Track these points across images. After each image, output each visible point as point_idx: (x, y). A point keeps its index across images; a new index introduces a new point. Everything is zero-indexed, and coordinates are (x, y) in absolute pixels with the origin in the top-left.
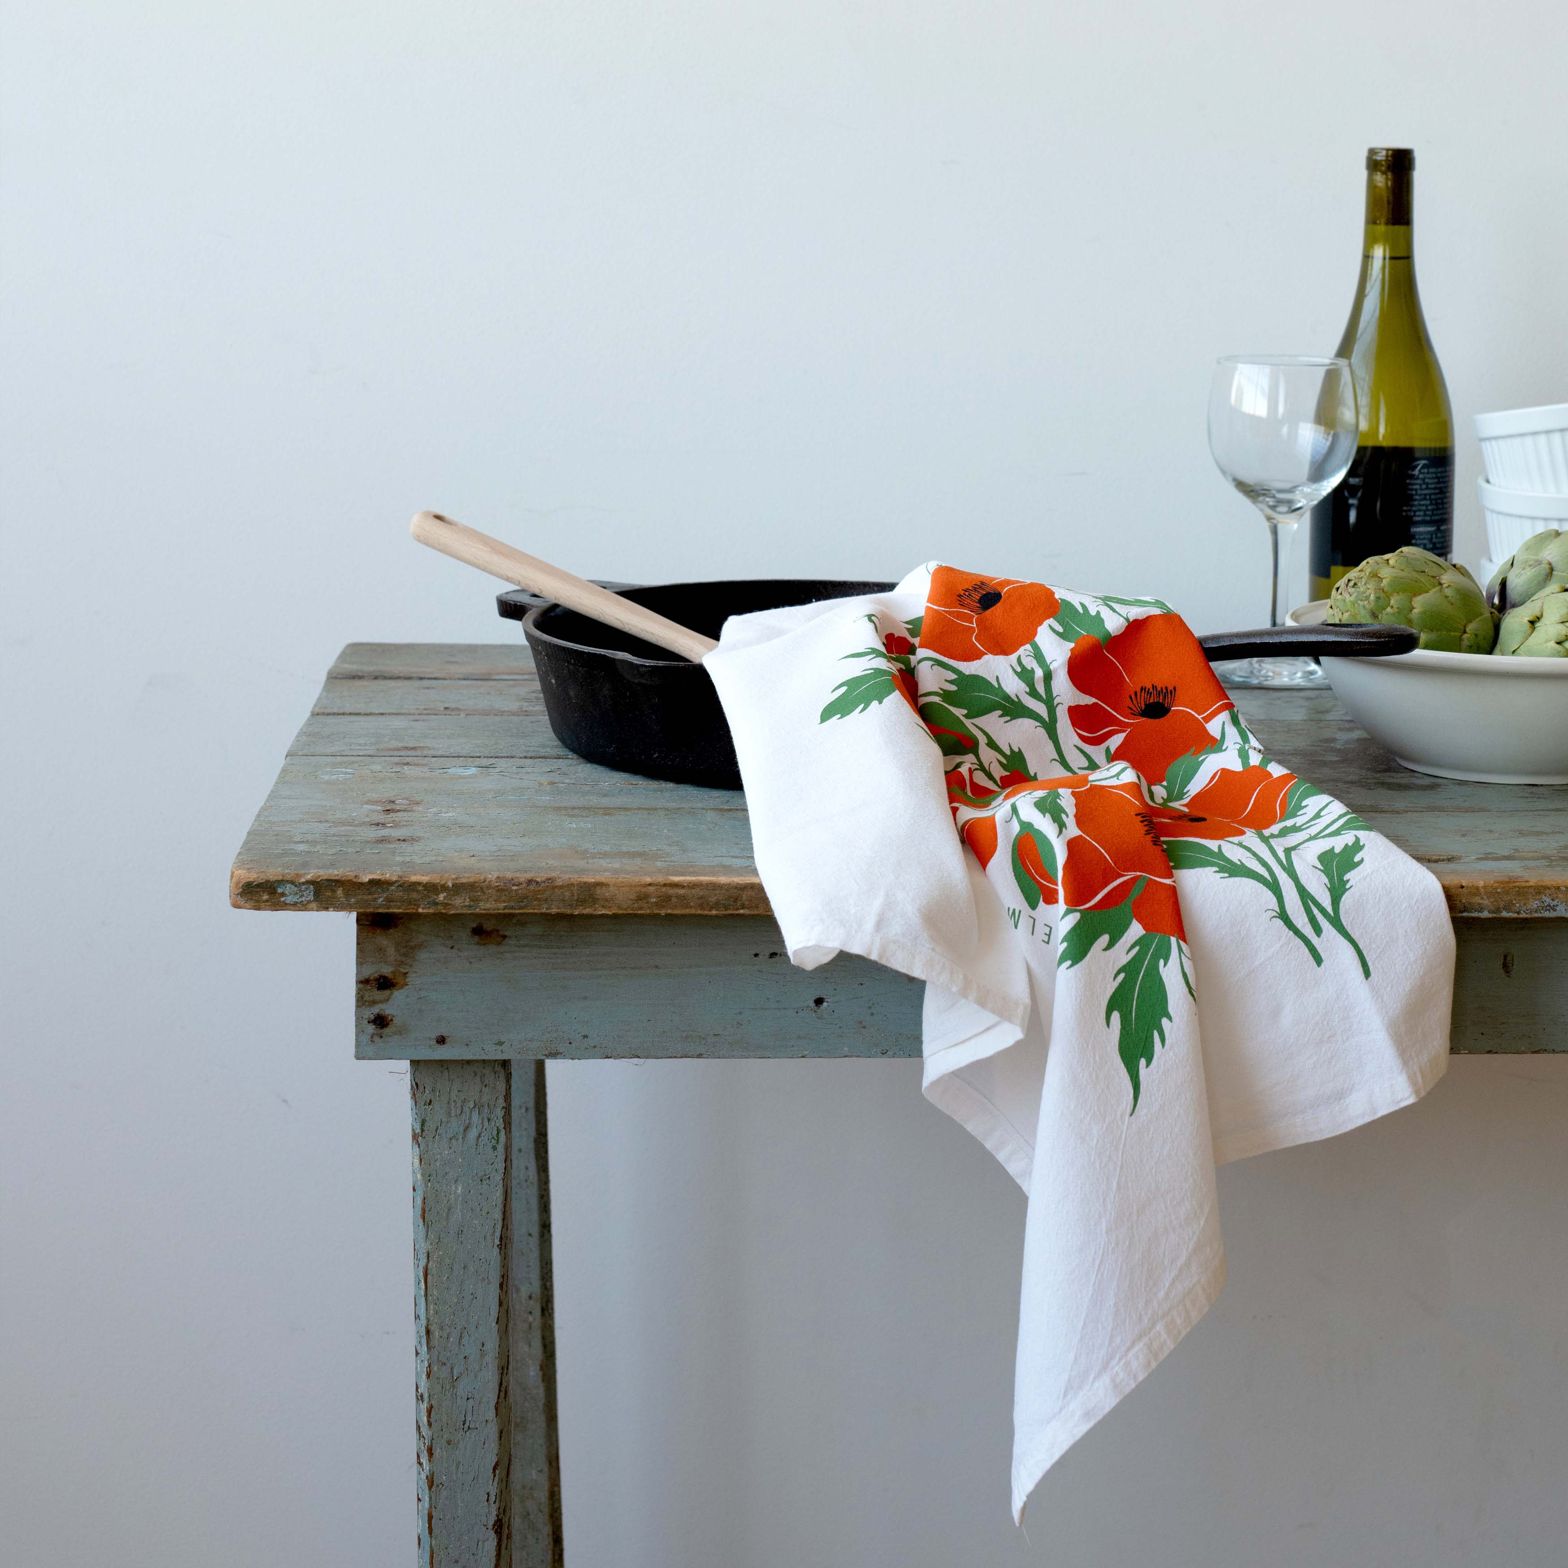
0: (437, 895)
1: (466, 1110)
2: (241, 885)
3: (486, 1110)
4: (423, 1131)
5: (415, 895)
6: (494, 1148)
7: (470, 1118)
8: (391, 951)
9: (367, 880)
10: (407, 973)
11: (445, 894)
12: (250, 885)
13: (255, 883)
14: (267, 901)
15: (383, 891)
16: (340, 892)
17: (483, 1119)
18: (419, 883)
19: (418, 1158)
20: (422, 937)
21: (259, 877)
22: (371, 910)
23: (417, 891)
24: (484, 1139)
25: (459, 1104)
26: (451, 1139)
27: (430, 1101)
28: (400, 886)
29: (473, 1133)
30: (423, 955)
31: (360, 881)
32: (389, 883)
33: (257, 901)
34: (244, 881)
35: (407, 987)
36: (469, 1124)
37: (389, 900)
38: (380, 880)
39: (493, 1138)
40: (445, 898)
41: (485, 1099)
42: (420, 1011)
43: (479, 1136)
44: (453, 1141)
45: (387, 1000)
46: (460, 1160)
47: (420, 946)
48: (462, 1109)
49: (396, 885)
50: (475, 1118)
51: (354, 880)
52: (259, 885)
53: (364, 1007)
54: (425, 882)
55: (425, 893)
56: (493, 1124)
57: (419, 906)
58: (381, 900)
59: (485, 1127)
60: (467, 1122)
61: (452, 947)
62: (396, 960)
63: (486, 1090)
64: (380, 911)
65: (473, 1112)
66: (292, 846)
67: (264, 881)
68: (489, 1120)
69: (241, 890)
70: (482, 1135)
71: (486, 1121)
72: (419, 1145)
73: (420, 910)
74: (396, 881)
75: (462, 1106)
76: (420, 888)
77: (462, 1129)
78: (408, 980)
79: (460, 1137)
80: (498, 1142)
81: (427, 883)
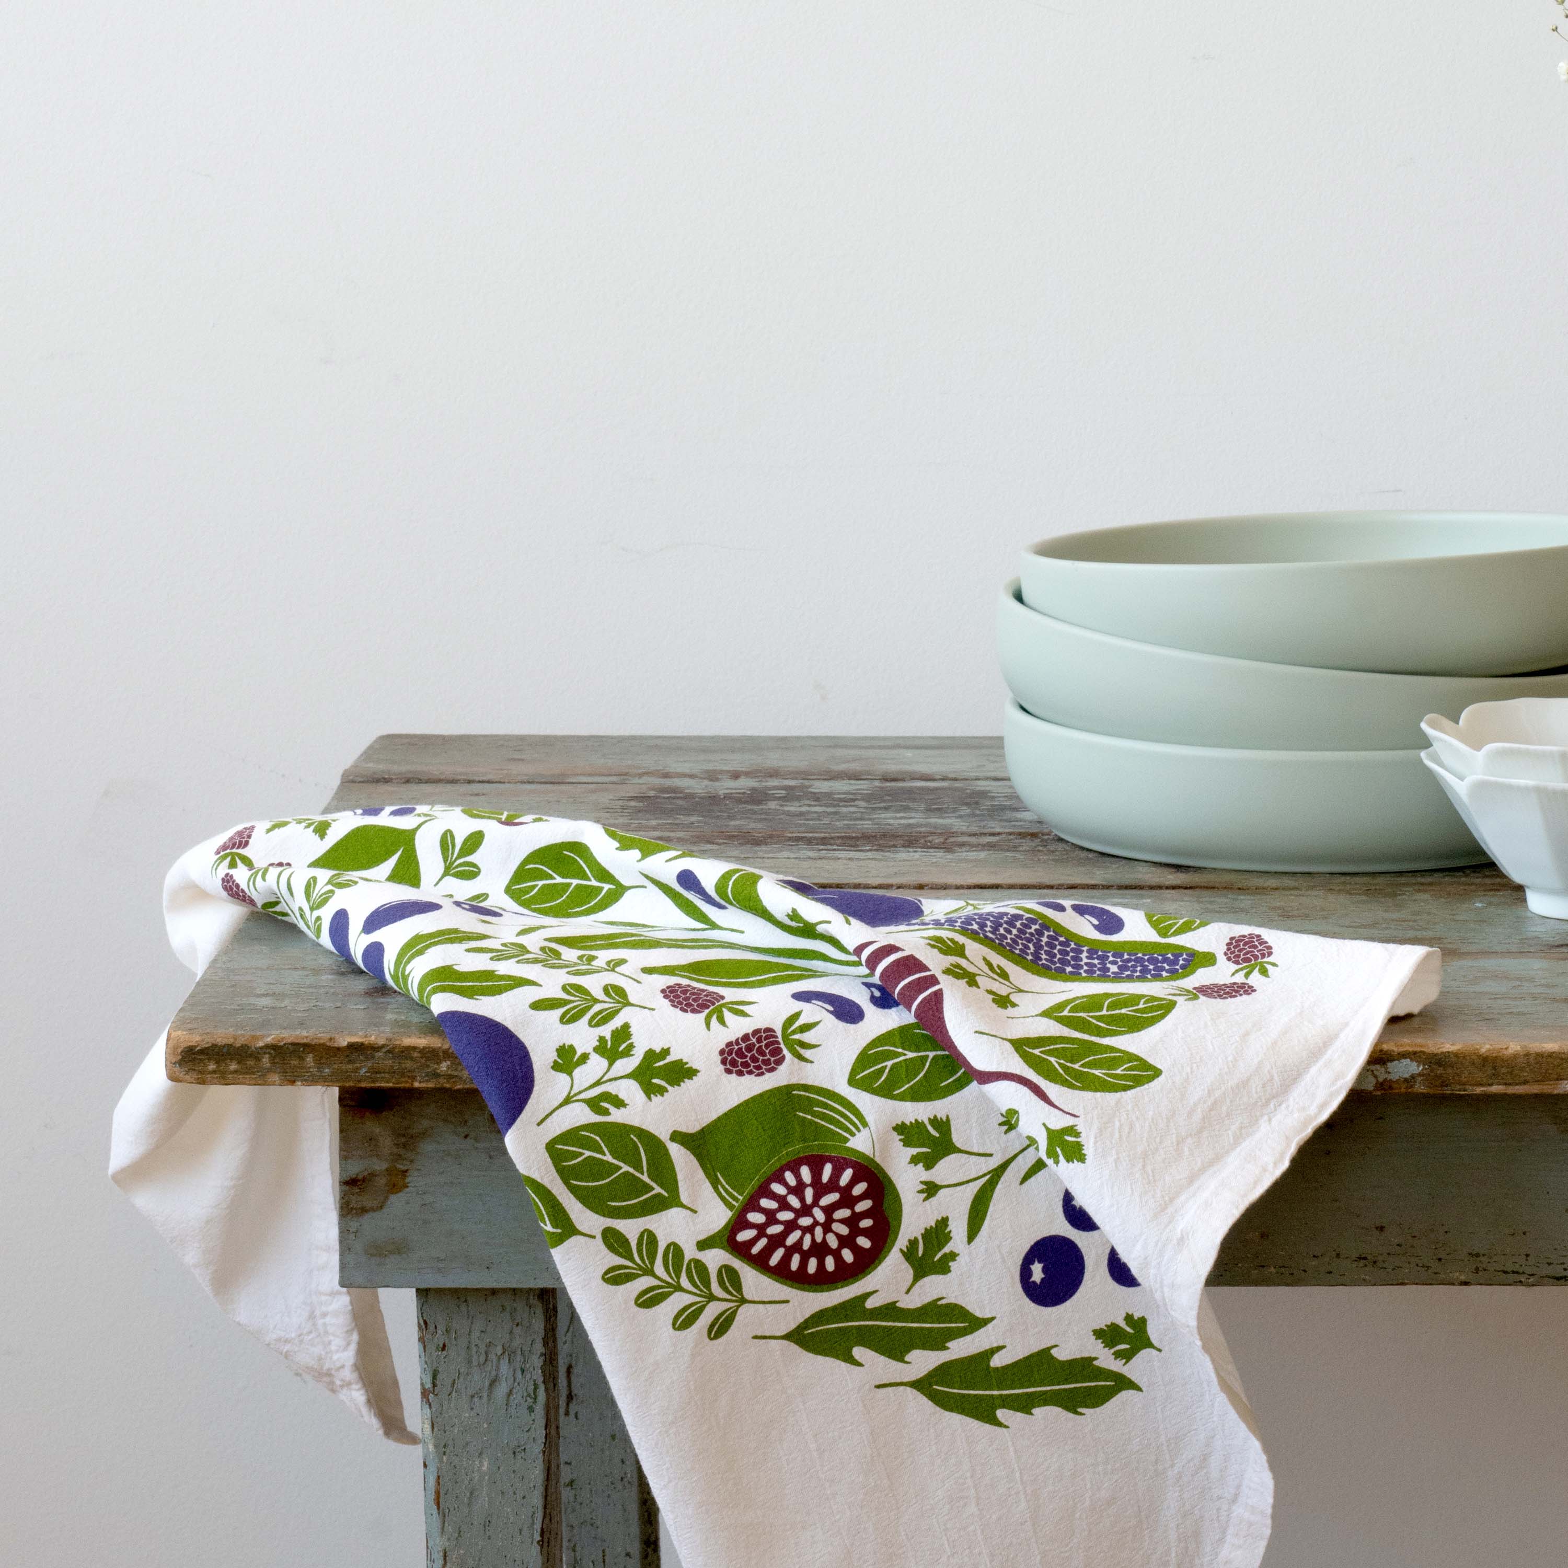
0: (438, 1063)
1: (492, 1357)
2: (179, 1050)
3: (519, 1358)
4: (434, 1385)
5: (408, 1064)
6: (531, 1409)
7: (498, 1368)
8: (387, 1142)
9: (345, 1044)
10: (406, 1171)
11: (449, 1063)
12: (192, 1050)
13: (198, 1048)
14: (214, 1072)
15: (367, 1059)
16: (310, 1059)
17: (514, 1370)
18: (414, 1048)
19: (430, 1422)
20: (426, 1123)
21: (203, 1041)
22: (351, 1084)
23: (412, 1059)
24: (517, 1397)
25: (483, 1349)
26: (473, 1397)
27: (444, 1346)
28: (389, 1051)
29: (502, 1390)
30: (427, 1147)
31: (336, 1045)
32: (374, 1048)
33: (200, 1072)
34: (184, 1045)
35: (407, 1190)
36: (497, 1376)
37: (375, 1071)
38: (362, 1044)
39: (529, 1395)
40: (448, 1067)
41: (517, 1342)
42: (425, 1222)
43: (510, 1393)
44: (476, 1399)
45: (381, 1207)
46: (485, 1426)
47: (424, 1134)
48: (487, 1356)
49: (384, 1050)
50: (505, 1368)
51: (328, 1044)
52: (203, 1051)
53: (349, 1217)
54: (421, 1046)
55: (423, 1061)
56: (528, 1376)
57: (413, 1078)
58: (364, 1070)
59: (518, 1380)
60: (494, 1373)
61: (466, 1137)
62: (391, 1154)
63: (517, 1331)
64: (363, 1085)
65: (502, 1361)
66: (253, 1000)
67: (210, 1045)
68: (523, 1371)
69: (180, 1057)
70: (515, 1391)
71: (519, 1373)
72: (430, 1405)
73: (416, 1085)
74: (383, 1046)
75: (486, 1353)
76: (416, 1055)
77: (487, 1384)
78: (408, 1180)
79: (485, 1395)
80: (535, 1402)
81: (424, 1048)
